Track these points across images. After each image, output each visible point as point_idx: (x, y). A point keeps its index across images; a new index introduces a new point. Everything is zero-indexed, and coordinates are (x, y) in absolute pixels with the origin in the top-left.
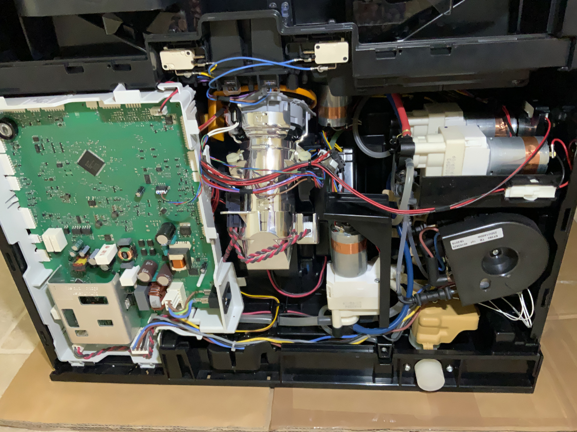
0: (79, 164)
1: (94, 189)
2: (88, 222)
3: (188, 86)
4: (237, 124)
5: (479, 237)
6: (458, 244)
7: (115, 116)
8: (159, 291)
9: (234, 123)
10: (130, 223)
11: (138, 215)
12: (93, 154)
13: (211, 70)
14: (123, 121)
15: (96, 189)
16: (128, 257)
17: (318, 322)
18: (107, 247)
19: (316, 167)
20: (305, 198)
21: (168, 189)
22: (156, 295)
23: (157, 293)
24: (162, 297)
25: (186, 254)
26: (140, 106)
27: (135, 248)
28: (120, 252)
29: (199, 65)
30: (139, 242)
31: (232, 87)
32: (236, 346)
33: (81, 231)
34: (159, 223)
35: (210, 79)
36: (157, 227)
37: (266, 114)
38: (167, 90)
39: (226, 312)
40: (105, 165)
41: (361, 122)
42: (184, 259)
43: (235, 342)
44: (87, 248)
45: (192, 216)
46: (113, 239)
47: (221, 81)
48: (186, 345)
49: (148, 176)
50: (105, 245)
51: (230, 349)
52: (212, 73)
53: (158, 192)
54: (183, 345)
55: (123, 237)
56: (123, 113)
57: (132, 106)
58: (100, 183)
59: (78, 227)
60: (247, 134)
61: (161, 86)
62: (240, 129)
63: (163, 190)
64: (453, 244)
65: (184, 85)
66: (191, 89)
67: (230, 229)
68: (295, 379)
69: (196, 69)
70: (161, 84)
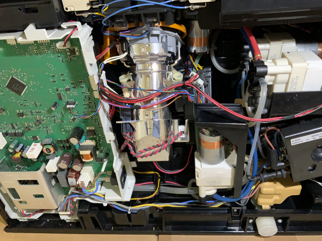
0: (7, 87)
1: (21, 105)
2: (19, 128)
3: (86, 24)
4: (126, 54)
5: (312, 136)
6: (296, 142)
7: (30, 50)
8: (75, 175)
9: (124, 52)
10: (50, 128)
11: (55, 122)
12: (17, 79)
13: (103, 11)
14: (37, 54)
15: (22, 105)
16: (50, 152)
17: (188, 192)
18: (35, 145)
19: (189, 86)
20: (180, 110)
21: (76, 104)
22: (73, 178)
23: (73, 176)
24: (77, 178)
25: (92, 150)
26: (49, 41)
27: (55, 144)
28: (45, 148)
29: (94, 7)
30: (58, 141)
31: (121, 24)
32: (131, 210)
33: (15, 134)
34: (71, 127)
35: (103, 18)
36: (70, 130)
37: (149, 45)
38: (69, 27)
39: (123, 187)
40: (27, 87)
41: (216, 48)
42: (91, 153)
43: (130, 207)
44: (21, 146)
45: (95, 122)
46: (39, 139)
47: (113, 19)
48: (96, 210)
49: (60, 94)
50: (33, 144)
51: (128, 212)
52: (105, 13)
53: (68, 106)
54: (94, 210)
55: (46, 138)
56: (36, 47)
57: (43, 42)
58: (25, 100)
59: (13, 131)
60: (134, 61)
61: (64, 25)
62: (128, 56)
63: (72, 105)
64: (293, 141)
65: (83, 23)
66: (88, 26)
67: (124, 133)
68: (173, 229)
69: (92, 10)
70: (64, 23)
